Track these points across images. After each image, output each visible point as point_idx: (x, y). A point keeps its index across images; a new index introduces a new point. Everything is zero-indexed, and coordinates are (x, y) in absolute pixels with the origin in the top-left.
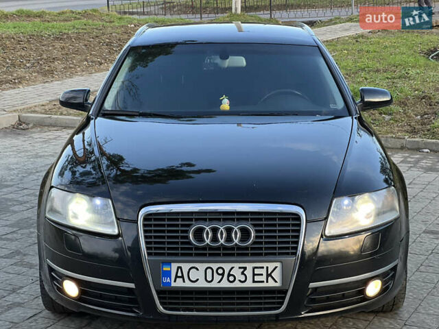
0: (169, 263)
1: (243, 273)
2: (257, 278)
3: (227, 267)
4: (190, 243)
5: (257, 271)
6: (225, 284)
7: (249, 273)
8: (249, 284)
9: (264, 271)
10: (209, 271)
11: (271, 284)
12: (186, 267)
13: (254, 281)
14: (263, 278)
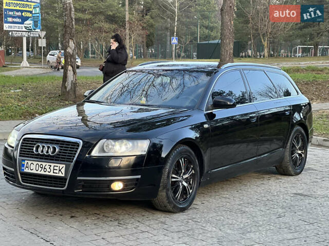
0: (24, 160)
1: (50, 168)
2: (55, 171)
3: (44, 164)
5: (55, 168)
6: (42, 172)
7: (52, 168)
8: (51, 174)
9: (58, 168)
11: (60, 175)
13: (54, 173)
14: (57, 171)
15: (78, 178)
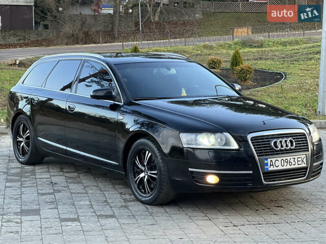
0: (267, 159)
3: (289, 158)
4: (273, 149)
5: (299, 159)
6: (289, 167)
7: (296, 160)
8: (297, 166)
10: (282, 161)
11: (303, 165)
12: (274, 160)
13: (298, 164)
14: (301, 162)
15: (314, 165)
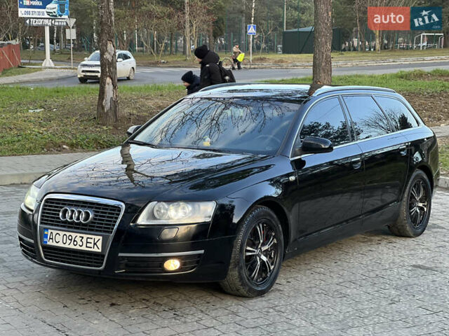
0: (47, 229)
1: (81, 241)
2: (88, 245)
3: (74, 235)
4: (59, 218)
5: (89, 240)
6: (72, 246)
7: (84, 240)
8: (84, 248)
9: (92, 241)
10: (65, 237)
12: (55, 232)
13: (87, 247)
14: (92, 245)
15: (120, 255)
